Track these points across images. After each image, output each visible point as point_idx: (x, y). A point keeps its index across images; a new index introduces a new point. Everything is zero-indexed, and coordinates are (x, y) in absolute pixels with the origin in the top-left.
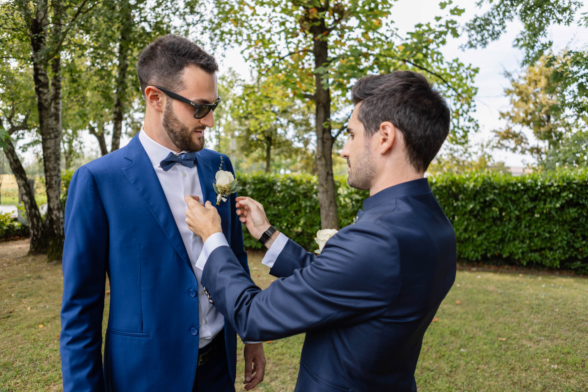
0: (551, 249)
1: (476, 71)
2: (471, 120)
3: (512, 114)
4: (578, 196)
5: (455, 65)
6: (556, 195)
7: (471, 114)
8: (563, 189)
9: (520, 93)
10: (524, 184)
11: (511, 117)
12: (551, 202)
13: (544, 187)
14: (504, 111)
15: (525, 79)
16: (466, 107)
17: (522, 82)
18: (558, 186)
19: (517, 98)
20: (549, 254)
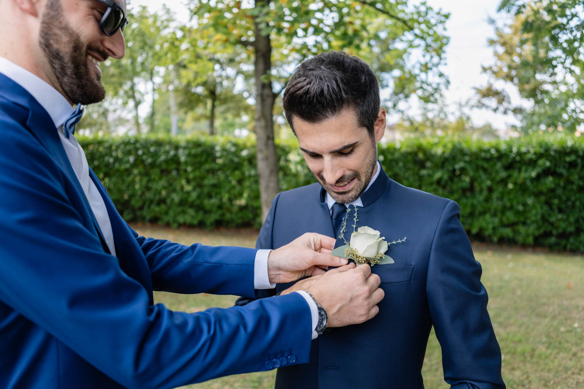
0: (524, 223)
1: (447, 16)
2: (441, 75)
3: (495, 69)
4: (556, 165)
5: (423, 9)
6: (532, 163)
7: (442, 68)
8: (540, 156)
9: (504, 44)
10: (498, 150)
11: (494, 73)
12: (526, 171)
13: (519, 153)
14: (486, 65)
15: (511, 27)
16: (436, 59)
17: (508, 31)
18: (535, 153)
19: (501, 50)
20: (522, 229)
